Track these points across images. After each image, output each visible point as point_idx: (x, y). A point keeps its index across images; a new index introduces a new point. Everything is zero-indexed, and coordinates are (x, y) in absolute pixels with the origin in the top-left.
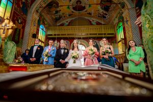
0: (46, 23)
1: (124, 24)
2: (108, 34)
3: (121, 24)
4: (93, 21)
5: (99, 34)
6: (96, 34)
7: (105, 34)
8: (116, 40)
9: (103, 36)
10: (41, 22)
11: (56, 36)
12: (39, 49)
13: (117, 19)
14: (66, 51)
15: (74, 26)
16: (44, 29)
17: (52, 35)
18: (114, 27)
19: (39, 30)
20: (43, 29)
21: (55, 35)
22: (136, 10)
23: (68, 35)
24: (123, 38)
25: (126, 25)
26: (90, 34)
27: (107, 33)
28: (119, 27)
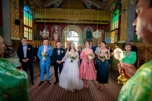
0: (31, 3)
1: (120, 12)
2: (103, 21)
3: (118, 11)
4: (88, 3)
5: (93, 21)
6: (90, 21)
7: (99, 21)
8: (110, 29)
9: (98, 23)
10: (25, 3)
11: (45, 21)
12: (29, 49)
13: (114, 5)
14: (62, 52)
15: (66, 10)
16: (30, 12)
17: (40, 19)
18: (110, 14)
19: (23, 13)
20: (28, 12)
21: (44, 19)
23: (59, 20)
24: (117, 27)
25: (123, 15)
26: (84, 20)
27: (101, 20)
28: (115, 15)
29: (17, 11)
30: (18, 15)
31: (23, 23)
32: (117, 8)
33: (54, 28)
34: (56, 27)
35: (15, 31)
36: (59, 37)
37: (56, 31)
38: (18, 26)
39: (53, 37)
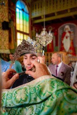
16: (26, 9)
17: (39, 18)
19: (15, 13)
20: (23, 10)
29: (6, 8)
30: (6, 14)
31: (15, 27)
33: (63, 28)
34: (67, 27)
35: (3, 40)
36: (73, 43)
37: (68, 34)
38: (6, 33)
39: (62, 44)
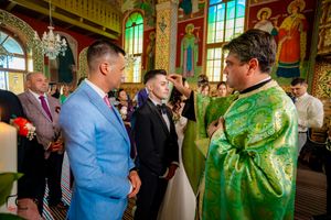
2: (107, 30)
3: (140, 20)
5: (85, 21)
22: (179, 13)
24: (141, 51)
28: (134, 25)
32: (139, 12)
